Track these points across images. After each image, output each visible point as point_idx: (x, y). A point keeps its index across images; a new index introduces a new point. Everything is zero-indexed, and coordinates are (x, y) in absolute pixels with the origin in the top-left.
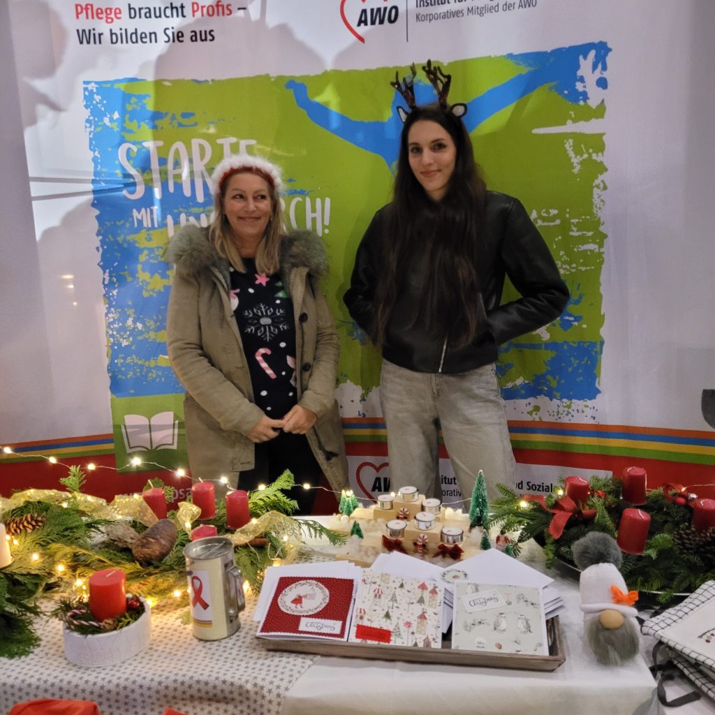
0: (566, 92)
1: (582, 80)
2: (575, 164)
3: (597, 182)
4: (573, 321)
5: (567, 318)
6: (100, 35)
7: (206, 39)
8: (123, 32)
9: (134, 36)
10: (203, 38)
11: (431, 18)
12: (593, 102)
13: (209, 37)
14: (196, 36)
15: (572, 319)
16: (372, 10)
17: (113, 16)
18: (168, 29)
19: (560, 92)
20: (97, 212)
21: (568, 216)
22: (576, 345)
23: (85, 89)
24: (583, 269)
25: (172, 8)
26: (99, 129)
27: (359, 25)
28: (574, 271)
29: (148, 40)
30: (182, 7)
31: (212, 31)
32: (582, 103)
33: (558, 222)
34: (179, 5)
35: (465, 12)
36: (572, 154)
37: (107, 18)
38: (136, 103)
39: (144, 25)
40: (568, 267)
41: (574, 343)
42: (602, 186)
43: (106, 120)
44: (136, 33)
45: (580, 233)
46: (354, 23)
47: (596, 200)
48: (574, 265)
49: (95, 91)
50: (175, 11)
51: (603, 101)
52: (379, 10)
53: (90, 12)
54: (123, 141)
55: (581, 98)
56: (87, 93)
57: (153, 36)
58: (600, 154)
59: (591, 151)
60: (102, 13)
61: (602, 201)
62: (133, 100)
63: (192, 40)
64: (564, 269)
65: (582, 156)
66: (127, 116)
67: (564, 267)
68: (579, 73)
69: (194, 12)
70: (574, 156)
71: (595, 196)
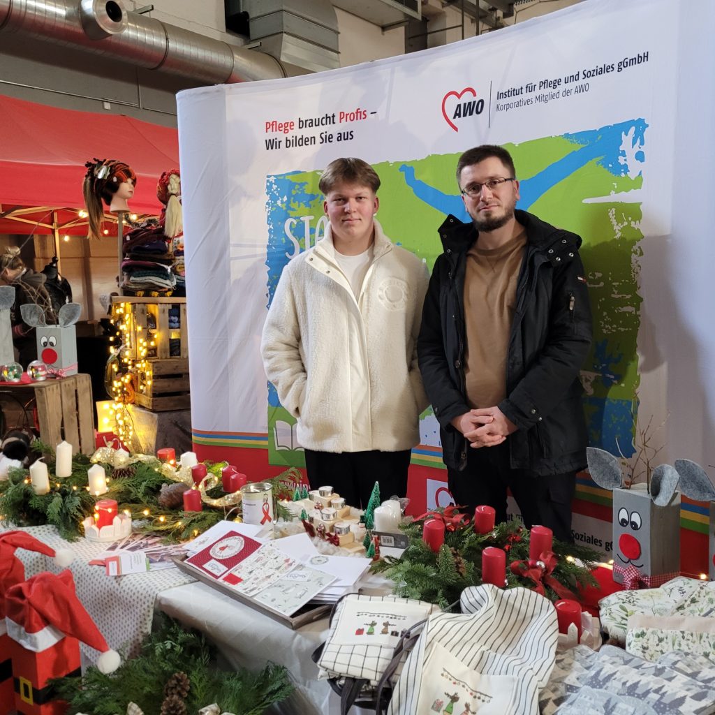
0: (610, 165)
1: (623, 154)
2: (617, 231)
3: (635, 248)
4: (614, 379)
5: (609, 376)
6: (279, 142)
7: (347, 139)
8: (294, 138)
9: (301, 141)
10: (346, 137)
11: (509, 106)
12: (632, 174)
13: (350, 137)
14: (341, 136)
15: (612, 377)
16: (465, 104)
17: (288, 128)
18: (323, 133)
19: (606, 166)
20: (269, 269)
21: (610, 279)
22: (615, 403)
23: (268, 181)
24: (622, 330)
25: (327, 118)
26: (274, 209)
27: (454, 118)
28: (614, 331)
29: (309, 143)
30: (333, 116)
31: (352, 132)
32: (623, 175)
33: (602, 284)
34: (331, 115)
35: (534, 100)
36: (614, 222)
37: (285, 130)
38: (298, 189)
39: (308, 132)
40: (610, 328)
41: (614, 400)
42: (638, 252)
43: (279, 203)
44: (302, 139)
45: (620, 296)
46: (451, 116)
47: (633, 265)
48: (615, 326)
49: (273, 182)
50: (328, 119)
51: (641, 172)
52: (470, 103)
53: (274, 126)
54: (288, 217)
55: (623, 170)
56: (268, 184)
57: (313, 139)
58: (638, 222)
59: (630, 219)
60: (282, 127)
61: (639, 266)
62: (297, 187)
63: (338, 140)
64: (606, 329)
65: (622, 224)
66: (292, 198)
67: (607, 326)
68: (621, 148)
69: (341, 119)
70: (616, 223)
71: (633, 261)
